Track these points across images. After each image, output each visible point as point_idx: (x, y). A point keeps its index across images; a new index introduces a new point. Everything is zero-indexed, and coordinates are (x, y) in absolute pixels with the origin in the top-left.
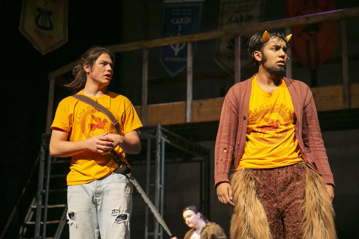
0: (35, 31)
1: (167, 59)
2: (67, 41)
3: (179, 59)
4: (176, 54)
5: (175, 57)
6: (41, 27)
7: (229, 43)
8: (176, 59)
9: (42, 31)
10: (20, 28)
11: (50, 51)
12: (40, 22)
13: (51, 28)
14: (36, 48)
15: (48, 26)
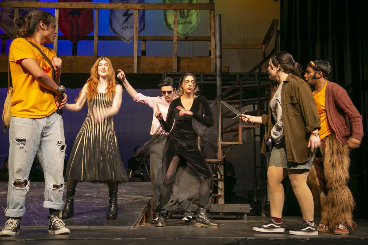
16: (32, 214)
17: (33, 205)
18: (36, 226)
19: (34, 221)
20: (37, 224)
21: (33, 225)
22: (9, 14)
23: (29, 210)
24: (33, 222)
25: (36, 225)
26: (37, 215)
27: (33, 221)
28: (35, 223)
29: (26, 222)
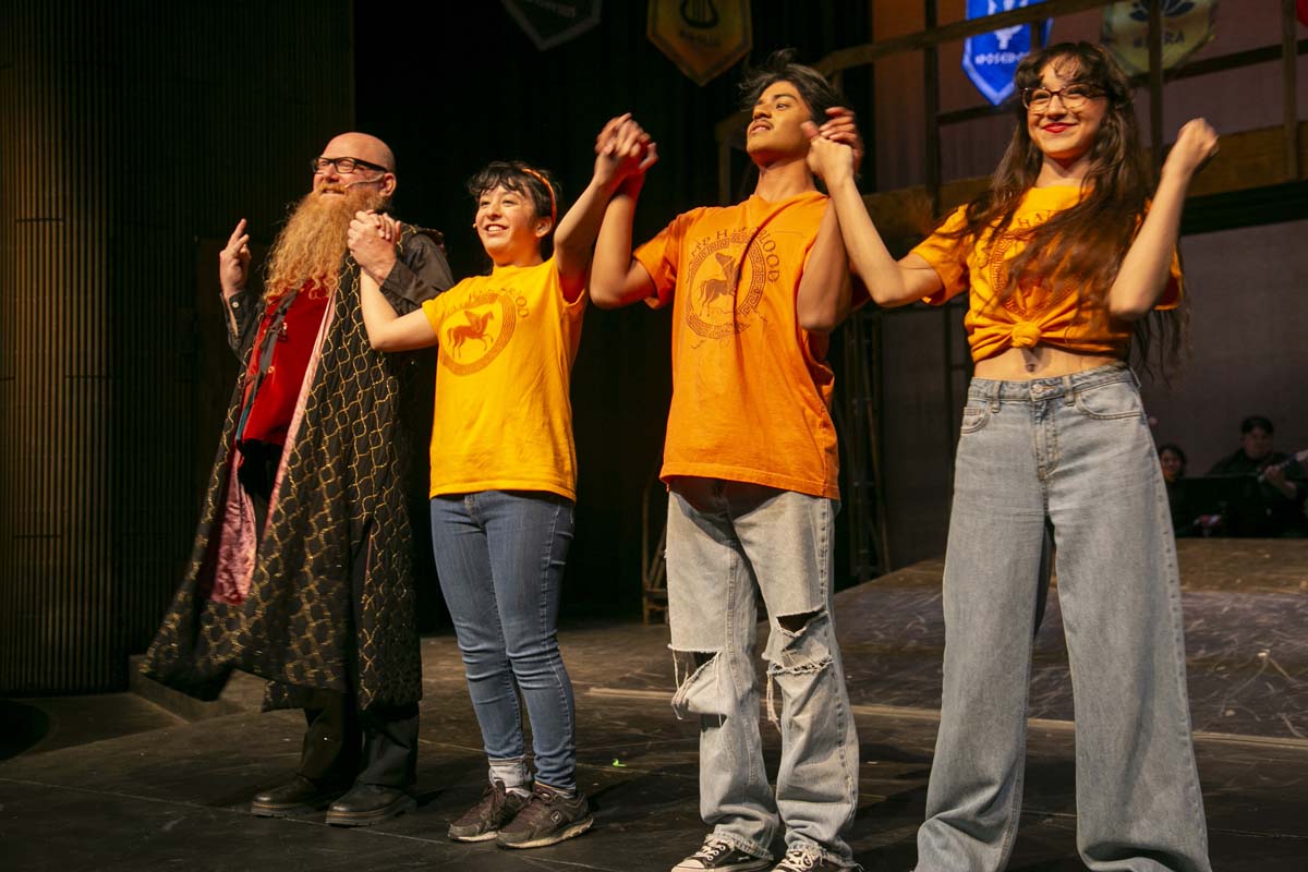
0: (682, 34)
1: (980, 59)
2: (750, 46)
3: (1011, 58)
4: (1003, 45)
5: (1002, 52)
6: (692, 23)
7: (1135, 5)
8: (1003, 58)
9: (696, 32)
10: (649, 33)
11: (716, 75)
12: (690, 13)
13: (715, 21)
14: (685, 71)
15: (708, 17)
16: (1270, 686)
17: (1269, 645)
18: (1294, 741)
19: (1283, 716)
20: (1293, 730)
21: (1282, 736)
22: (1132, 10)
23: (1260, 668)
24: (1280, 720)
25: (1291, 736)
26: (1290, 691)
27: (1279, 714)
28: (1286, 728)
29: (1258, 719)
